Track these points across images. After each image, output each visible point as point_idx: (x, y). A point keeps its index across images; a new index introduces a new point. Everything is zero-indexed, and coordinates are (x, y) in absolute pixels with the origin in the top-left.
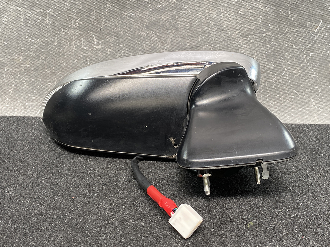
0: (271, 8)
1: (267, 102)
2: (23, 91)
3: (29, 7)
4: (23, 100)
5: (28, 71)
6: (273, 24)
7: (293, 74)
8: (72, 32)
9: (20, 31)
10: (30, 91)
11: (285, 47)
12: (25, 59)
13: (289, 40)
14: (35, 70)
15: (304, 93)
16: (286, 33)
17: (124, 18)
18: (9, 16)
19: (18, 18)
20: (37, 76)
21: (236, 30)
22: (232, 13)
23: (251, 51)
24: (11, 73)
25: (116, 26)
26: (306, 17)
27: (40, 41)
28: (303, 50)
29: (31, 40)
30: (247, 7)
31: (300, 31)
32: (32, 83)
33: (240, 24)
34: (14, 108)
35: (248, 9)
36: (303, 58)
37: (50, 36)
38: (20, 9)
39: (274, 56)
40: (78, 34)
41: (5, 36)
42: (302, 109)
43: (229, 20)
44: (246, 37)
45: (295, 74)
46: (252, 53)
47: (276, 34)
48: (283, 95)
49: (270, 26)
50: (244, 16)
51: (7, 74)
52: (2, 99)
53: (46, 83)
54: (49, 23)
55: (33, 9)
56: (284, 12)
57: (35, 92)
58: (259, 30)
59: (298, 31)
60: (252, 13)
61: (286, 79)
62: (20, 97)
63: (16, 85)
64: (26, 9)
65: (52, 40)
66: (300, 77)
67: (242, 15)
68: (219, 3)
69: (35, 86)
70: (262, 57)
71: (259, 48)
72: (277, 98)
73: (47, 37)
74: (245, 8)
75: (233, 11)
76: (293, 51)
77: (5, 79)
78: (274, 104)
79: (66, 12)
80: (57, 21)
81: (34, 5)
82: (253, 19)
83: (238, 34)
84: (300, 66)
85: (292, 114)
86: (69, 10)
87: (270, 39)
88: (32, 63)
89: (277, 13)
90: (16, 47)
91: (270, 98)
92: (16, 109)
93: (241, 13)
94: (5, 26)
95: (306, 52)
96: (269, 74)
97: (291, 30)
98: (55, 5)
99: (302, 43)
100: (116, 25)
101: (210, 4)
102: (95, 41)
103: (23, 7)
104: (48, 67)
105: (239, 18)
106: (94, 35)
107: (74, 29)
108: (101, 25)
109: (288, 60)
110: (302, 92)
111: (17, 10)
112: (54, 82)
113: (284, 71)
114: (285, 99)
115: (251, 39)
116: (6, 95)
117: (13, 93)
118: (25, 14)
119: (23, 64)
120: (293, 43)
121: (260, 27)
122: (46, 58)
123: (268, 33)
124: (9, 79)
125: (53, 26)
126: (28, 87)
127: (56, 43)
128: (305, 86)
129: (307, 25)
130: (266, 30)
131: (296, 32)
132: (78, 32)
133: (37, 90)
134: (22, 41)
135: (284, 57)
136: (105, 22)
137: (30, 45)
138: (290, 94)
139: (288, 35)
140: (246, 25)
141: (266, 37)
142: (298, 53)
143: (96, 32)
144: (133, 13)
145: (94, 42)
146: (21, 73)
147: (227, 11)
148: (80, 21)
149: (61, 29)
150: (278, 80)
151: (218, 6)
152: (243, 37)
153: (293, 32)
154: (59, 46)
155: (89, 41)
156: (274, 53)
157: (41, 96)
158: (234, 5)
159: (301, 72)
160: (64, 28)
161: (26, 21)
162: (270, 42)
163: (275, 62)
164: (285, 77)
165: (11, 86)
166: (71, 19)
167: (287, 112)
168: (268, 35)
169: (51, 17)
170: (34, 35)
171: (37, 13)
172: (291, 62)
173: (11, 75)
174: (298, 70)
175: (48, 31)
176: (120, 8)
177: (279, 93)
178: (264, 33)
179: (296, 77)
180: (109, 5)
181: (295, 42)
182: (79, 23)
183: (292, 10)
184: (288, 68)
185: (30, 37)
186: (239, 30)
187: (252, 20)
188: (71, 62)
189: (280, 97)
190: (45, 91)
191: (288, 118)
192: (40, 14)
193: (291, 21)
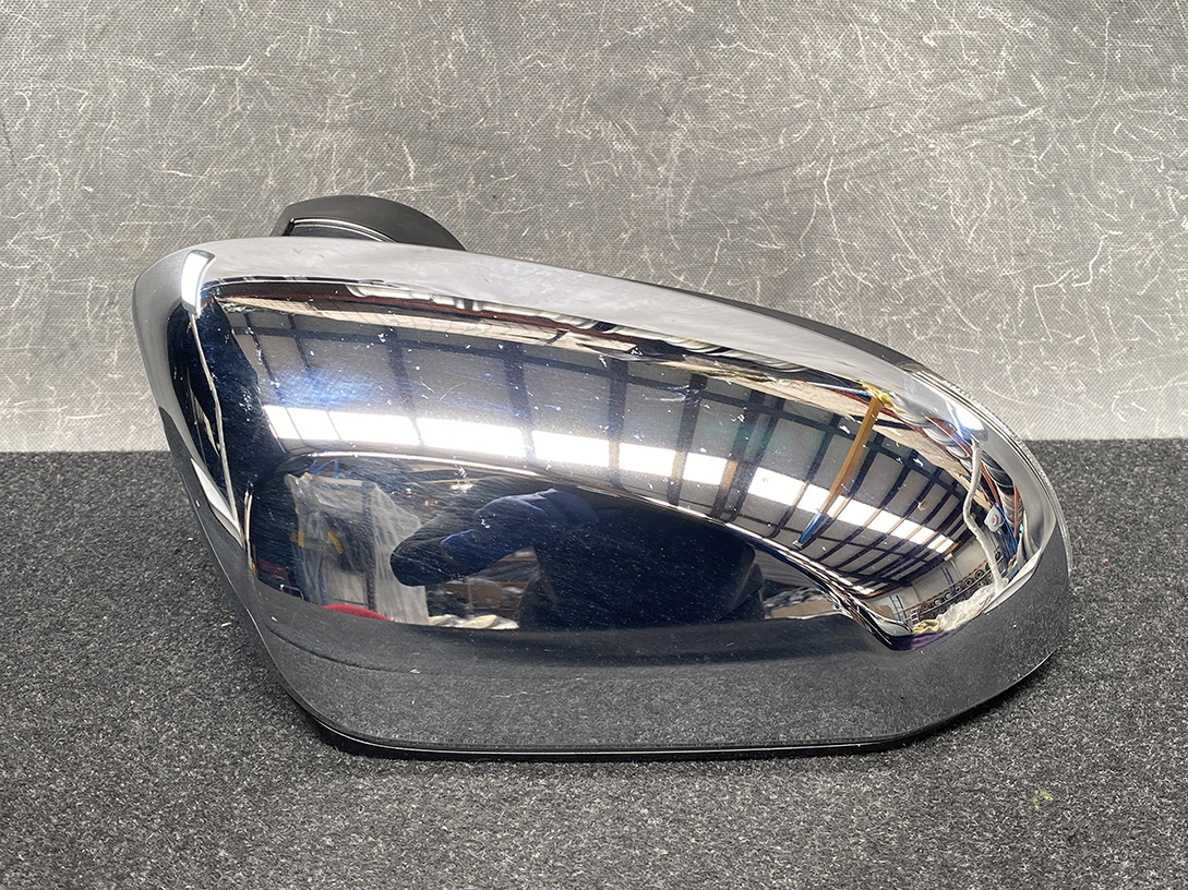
0: (1039, 22)
1: (1040, 364)
3: (172, 54)
6: (1047, 77)
7: (1129, 258)
8: (326, 137)
9: (140, 143)
11: (1097, 160)
12: (161, 244)
13: (1109, 134)
15: (1173, 326)
16: (1098, 110)
17: (513, 81)
18: (97, 90)
19: (131, 98)
21: (915, 104)
22: (898, 45)
23: (972, 178)
24: (112, 295)
25: (486, 111)
26: (1169, 50)
27: (214, 176)
28: (1162, 167)
29: (181, 174)
30: (952, 21)
31: (1146, 100)
33: (928, 85)
34: (126, 423)
35: (957, 27)
36: (1164, 197)
37: (248, 156)
38: (137, 62)
39: (1058, 194)
40: (349, 144)
41: (87, 164)
42: (1169, 383)
43: (887, 69)
44: (951, 128)
45: (1139, 258)
46: (979, 188)
47: (1062, 116)
48: (1097, 335)
49: (1038, 85)
50: (944, 53)
51: (94, 300)
52: (80, 392)
54: (244, 109)
55: (185, 63)
56: (1088, 33)
58: (999, 103)
59: (1139, 102)
60: (972, 41)
61: (1105, 276)
64: (161, 62)
65: (257, 169)
66: (1154, 267)
67: (934, 50)
68: (851, 12)
70: (1016, 199)
71: (1004, 167)
72: (1078, 348)
73: (238, 162)
74: (945, 25)
75: (903, 39)
76: (1126, 174)
77: (89, 320)
78: (1069, 369)
79: (306, 70)
80: (271, 100)
81: (189, 47)
82: (974, 62)
83: (923, 119)
84: (1153, 227)
85: (1133, 404)
86: (316, 60)
87: (1042, 133)
89: (1060, 38)
90: (126, 202)
91: (1052, 350)
92: (133, 428)
93: (932, 43)
94: (87, 129)
95: (1173, 176)
96: (1042, 259)
97: (1113, 97)
98: (266, 44)
99: (1157, 144)
100: (483, 105)
101: (818, 15)
102: (412, 166)
103: (150, 57)
105: (924, 63)
106: (408, 145)
107: (333, 126)
108: (430, 107)
109: (1108, 205)
110: (1165, 321)
111: (129, 70)
113: (1097, 246)
114: (1107, 349)
115: (971, 137)
116: (93, 376)
118: (157, 82)
120: (1125, 143)
121: (1002, 89)
123: (1032, 112)
124: (104, 318)
125: (260, 119)
127: (270, 181)
128: (1176, 301)
129: (1170, 78)
130: (1023, 102)
131: (1134, 104)
132: (350, 139)
134: (147, 178)
135: (1095, 198)
136: (447, 98)
137: (177, 194)
138: (1123, 331)
139: (1104, 117)
140: (951, 87)
141: (1025, 126)
142: (1145, 181)
143: (414, 136)
144: (545, 59)
145: (407, 170)
147: (881, 39)
148: (355, 98)
149: (287, 131)
150: (1078, 281)
151: (846, 22)
152: (940, 129)
153: (1124, 105)
154: (281, 191)
155: (390, 170)
156: (1057, 182)
158: (902, 16)
159: (1157, 248)
160: (297, 125)
161: (161, 106)
162: (1040, 146)
163: (1063, 215)
164: (1101, 270)
165: (112, 344)
166: (322, 91)
167: (1117, 397)
168: (1034, 121)
169: (251, 86)
170: (191, 155)
171: (198, 77)
172: (1121, 212)
173: (111, 303)
174: (1146, 243)
175: (239, 140)
176: (496, 43)
177: (1083, 330)
178: (1018, 111)
179: (1141, 266)
180: (459, 36)
181: (1132, 141)
182: (352, 105)
183: (1114, 24)
184: (1111, 236)
185: (177, 163)
186: (927, 104)
187: (974, 68)
189: (1088, 340)
191: (1122, 419)
192: (211, 77)
193: (1112, 64)
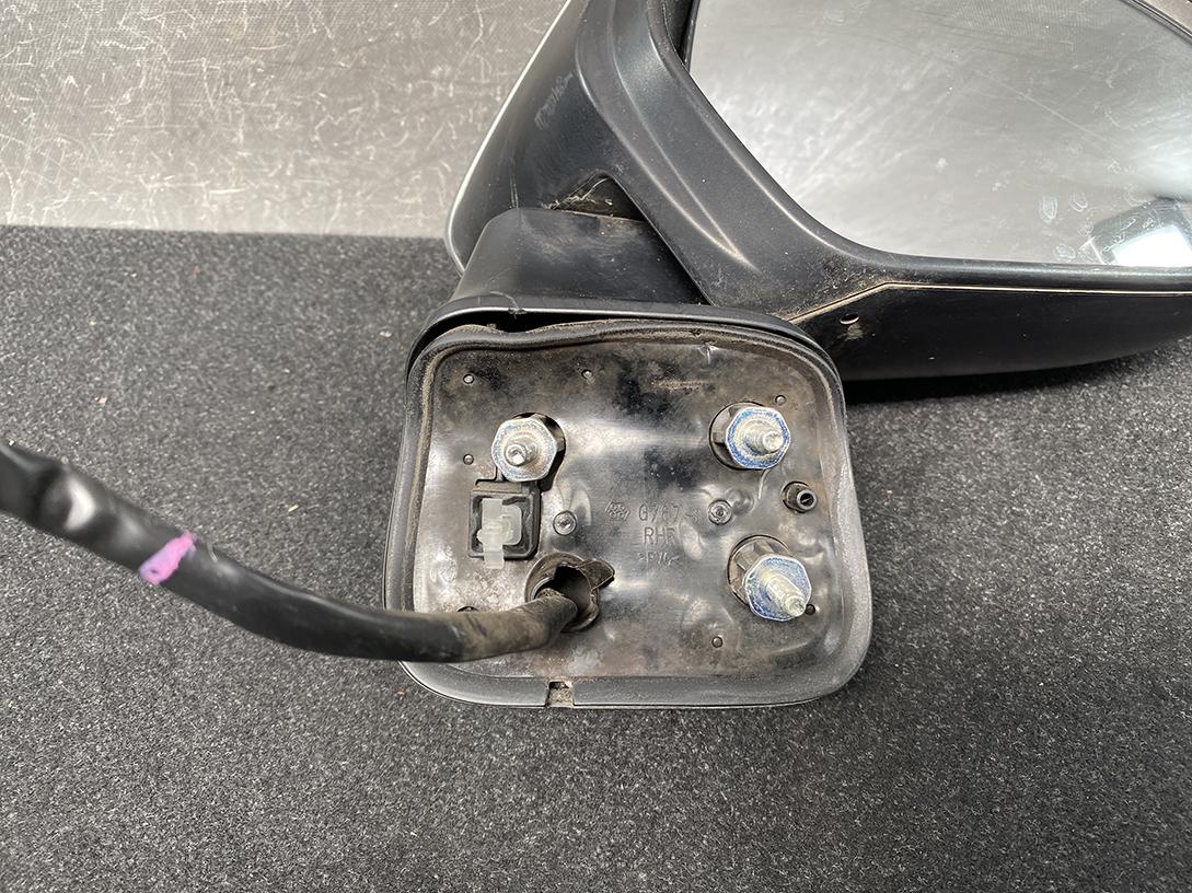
2: (276, 138)
4: (282, 171)
5: (278, 66)
10: (300, 139)
14: (302, 63)
20: (311, 86)
32: (299, 109)
53: (346, 106)
57: (316, 142)
62: (270, 159)
63: (250, 120)
69: (312, 118)
88: (284, 39)
104: (342, 51)
112: (371, 103)
117: (245, 146)
119: (257, 44)
122: (328, 15)
126: (288, 123)
133: (321, 135)
146: (258, 77)
157: (337, 155)
188: (417, 23)
190: (346, 138)
